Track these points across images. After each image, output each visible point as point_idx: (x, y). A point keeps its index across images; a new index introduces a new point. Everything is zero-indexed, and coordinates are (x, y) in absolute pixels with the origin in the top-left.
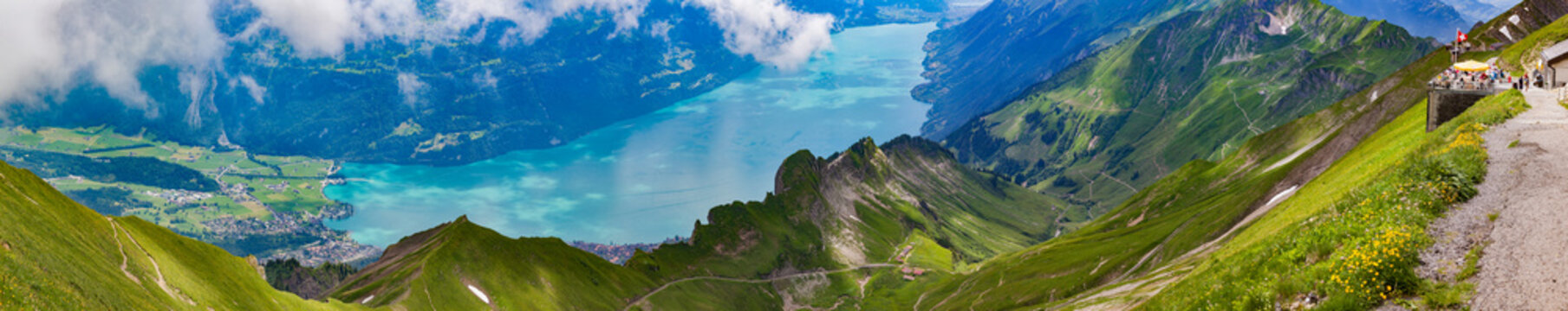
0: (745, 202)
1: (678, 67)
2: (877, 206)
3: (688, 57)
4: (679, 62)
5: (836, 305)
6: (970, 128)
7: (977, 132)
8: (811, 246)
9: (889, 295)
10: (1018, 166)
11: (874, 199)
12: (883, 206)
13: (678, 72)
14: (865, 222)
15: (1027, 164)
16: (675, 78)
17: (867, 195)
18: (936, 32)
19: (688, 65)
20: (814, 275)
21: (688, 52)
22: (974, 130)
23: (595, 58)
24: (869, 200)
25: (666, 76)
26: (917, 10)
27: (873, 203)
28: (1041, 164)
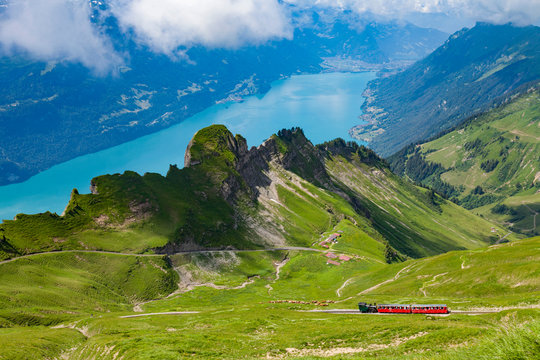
0: (142, 174)
1: (136, 107)
2: (302, 193)
3: (145, 98)
4: (138, 103)
5: (244, 285)
6: (406, 153)
7: (411, 158)
8: (219, 223)
9: (309, 278)
10: (453, 190)
11: (301, 187)
12: (310, 194)
13: (137, 111)
14: (288, 206)
15: (462, 189)
16: (133, 117)
17: (292, 181)
18: (375, 81)
19: (145, 105)
20: (221, 252)
21: (145, 93)
22: (409, 156)
23: (51, 99)
24: (294, 187)
25: (124, 115)
26: (358, 62)
27: (298, 190)
28: (478, 190)
